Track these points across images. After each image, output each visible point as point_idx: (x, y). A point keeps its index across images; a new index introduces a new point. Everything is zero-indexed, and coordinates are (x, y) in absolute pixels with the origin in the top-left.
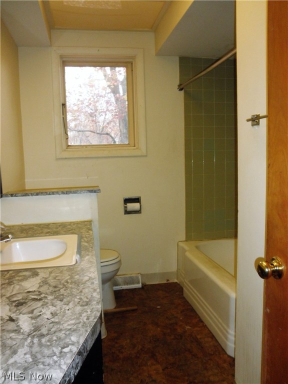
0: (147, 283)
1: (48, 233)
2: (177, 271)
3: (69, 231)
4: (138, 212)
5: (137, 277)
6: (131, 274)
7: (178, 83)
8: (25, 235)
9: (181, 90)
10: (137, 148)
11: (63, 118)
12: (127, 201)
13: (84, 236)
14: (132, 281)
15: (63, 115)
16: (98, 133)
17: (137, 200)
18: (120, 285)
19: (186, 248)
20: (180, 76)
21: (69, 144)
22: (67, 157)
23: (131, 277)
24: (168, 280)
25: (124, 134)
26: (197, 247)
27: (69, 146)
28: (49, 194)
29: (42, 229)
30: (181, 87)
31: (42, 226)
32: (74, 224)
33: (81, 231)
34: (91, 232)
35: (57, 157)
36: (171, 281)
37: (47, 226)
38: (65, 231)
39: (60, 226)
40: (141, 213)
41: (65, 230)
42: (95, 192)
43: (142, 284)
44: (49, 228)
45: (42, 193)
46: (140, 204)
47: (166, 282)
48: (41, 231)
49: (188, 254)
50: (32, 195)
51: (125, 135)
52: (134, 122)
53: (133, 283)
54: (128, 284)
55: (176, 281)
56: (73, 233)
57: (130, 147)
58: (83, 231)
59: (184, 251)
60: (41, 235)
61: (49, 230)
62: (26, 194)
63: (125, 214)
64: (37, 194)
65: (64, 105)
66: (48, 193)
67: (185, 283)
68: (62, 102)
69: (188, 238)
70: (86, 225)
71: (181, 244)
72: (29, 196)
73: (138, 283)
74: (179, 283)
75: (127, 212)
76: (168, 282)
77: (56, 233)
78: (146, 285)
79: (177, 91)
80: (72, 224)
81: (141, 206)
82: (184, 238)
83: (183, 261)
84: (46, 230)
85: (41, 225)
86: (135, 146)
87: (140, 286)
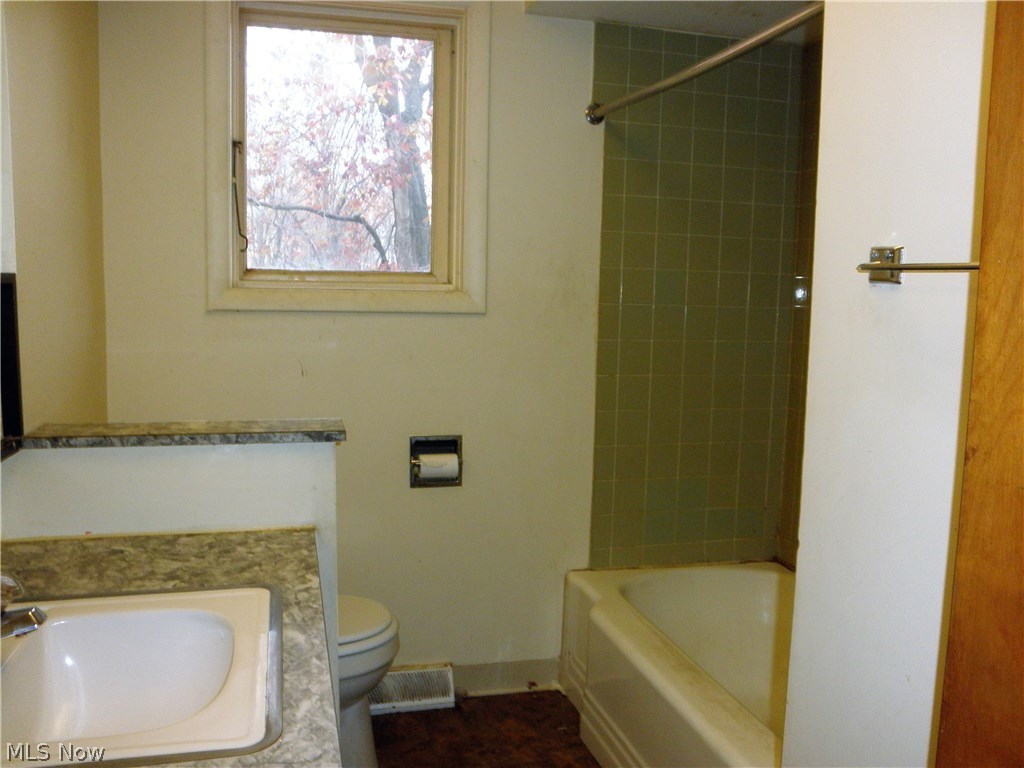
0: (472, 693)
1: (172, 576)
2: (561, 657)
3: (243, 570)
4: (453, 481)
5: (442, 676)
6: (425, 666)
7: (589, 100)
8: (93, 586)
9: (596, 120)
10: (457, 289)
11: (234, 185)
12: (420, 447)
13: (291, 597)
14: (427, 685)
15: (234, 175)
16: (330, 217)
17: (450, 445)
18: (390, 700)
19: (592, 593)
20: (595, 79)
21: (250, 265)
22: (240, 308)
23: (422, 675)
24: (533, 684)
25: (404, 221)
26: (624, 592)
27: (249, 271)
28: (181, 443)
29: (151, 561)
30: (598, 113)
31: (152, 544)
32: (258, 540)
33: (281, 573)
34: (314, 581)
35: (211, 307)
36: (541, 687)
37: (168, 544)
38: (228, 573)
39: (211, 546)
40: (460, 484)
41: (228, 566)
42: (329, 438)
43: (456, 696)
44: (175, 557)
45: (155, 436)
46: (460, 457)
47: (525, 689)
48: (148, 568)
49: (599, 617)
50: (123, 441)
51: (408, 225)
52: (450, 209)
53: (428, 694)
54: (413, 696)
55: (555, 685)
56: (252, 583)
57: (437, 283)
58: (288, 572)
59: (586, 603)
60: (148, 585)
61: (175, 565)
62: (102, 440)
63: (413, 485)
64: (141, 440)
65: (238, 145)
66: (177, 438)
67: (585, 702)
68: (232, 135)
69: (598, 561)
70: (297, 547)
71: (574, 578)
72: (112, 445)
73: (445, 693)
74: (564, 693)
75: (417, 481)
76: (534, 689)
77: (199, 581)
78: (467, 698)
79: (586, 121)
80: (251, 541)
81: (460, 464)
82: (584, 562)
83: (581, 632)
84: (165, 565)
85: (148, 538)
86: (450, 282)
87: (448, 701)
